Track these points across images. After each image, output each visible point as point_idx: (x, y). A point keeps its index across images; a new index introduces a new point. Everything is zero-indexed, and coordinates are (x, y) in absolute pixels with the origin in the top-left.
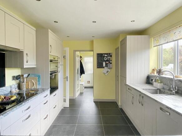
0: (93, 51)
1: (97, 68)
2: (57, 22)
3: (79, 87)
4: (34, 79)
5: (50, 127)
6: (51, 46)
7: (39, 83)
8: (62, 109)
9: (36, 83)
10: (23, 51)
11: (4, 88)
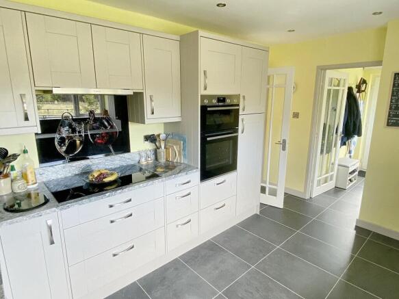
0: (379, 63)
1: (388, 125)
2: (225, 5)
3: (335, 173)
4: (176, 144)
5: (205, 243)
6: (205, 72)
7: (185, 154)
8: (256, 215)
9: (179, 152)
10: (143, 93)
11: (126, 155)
